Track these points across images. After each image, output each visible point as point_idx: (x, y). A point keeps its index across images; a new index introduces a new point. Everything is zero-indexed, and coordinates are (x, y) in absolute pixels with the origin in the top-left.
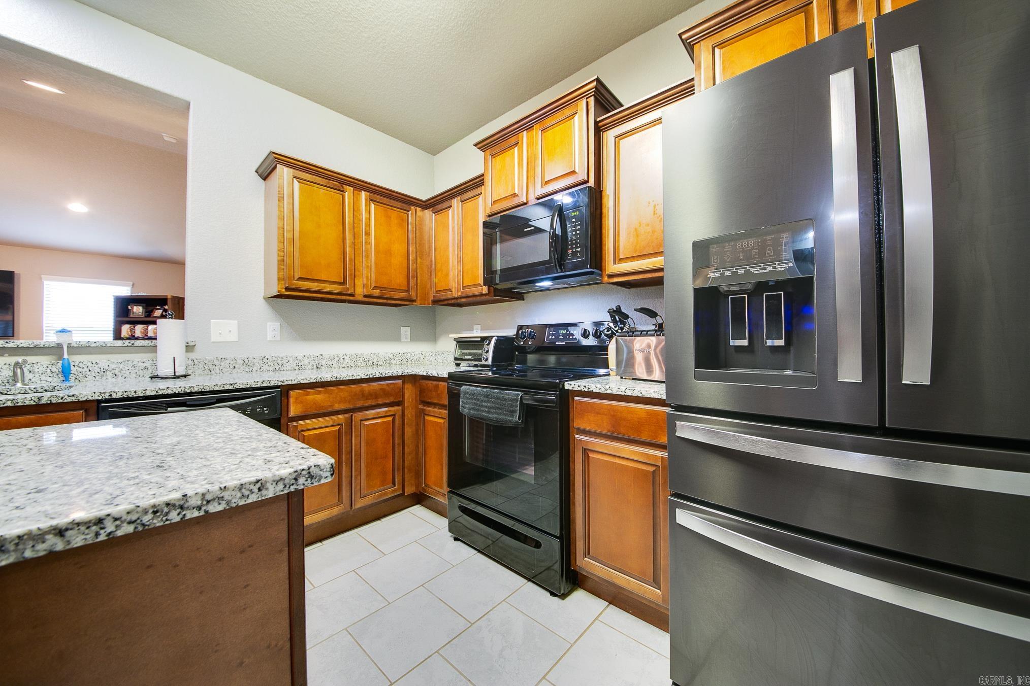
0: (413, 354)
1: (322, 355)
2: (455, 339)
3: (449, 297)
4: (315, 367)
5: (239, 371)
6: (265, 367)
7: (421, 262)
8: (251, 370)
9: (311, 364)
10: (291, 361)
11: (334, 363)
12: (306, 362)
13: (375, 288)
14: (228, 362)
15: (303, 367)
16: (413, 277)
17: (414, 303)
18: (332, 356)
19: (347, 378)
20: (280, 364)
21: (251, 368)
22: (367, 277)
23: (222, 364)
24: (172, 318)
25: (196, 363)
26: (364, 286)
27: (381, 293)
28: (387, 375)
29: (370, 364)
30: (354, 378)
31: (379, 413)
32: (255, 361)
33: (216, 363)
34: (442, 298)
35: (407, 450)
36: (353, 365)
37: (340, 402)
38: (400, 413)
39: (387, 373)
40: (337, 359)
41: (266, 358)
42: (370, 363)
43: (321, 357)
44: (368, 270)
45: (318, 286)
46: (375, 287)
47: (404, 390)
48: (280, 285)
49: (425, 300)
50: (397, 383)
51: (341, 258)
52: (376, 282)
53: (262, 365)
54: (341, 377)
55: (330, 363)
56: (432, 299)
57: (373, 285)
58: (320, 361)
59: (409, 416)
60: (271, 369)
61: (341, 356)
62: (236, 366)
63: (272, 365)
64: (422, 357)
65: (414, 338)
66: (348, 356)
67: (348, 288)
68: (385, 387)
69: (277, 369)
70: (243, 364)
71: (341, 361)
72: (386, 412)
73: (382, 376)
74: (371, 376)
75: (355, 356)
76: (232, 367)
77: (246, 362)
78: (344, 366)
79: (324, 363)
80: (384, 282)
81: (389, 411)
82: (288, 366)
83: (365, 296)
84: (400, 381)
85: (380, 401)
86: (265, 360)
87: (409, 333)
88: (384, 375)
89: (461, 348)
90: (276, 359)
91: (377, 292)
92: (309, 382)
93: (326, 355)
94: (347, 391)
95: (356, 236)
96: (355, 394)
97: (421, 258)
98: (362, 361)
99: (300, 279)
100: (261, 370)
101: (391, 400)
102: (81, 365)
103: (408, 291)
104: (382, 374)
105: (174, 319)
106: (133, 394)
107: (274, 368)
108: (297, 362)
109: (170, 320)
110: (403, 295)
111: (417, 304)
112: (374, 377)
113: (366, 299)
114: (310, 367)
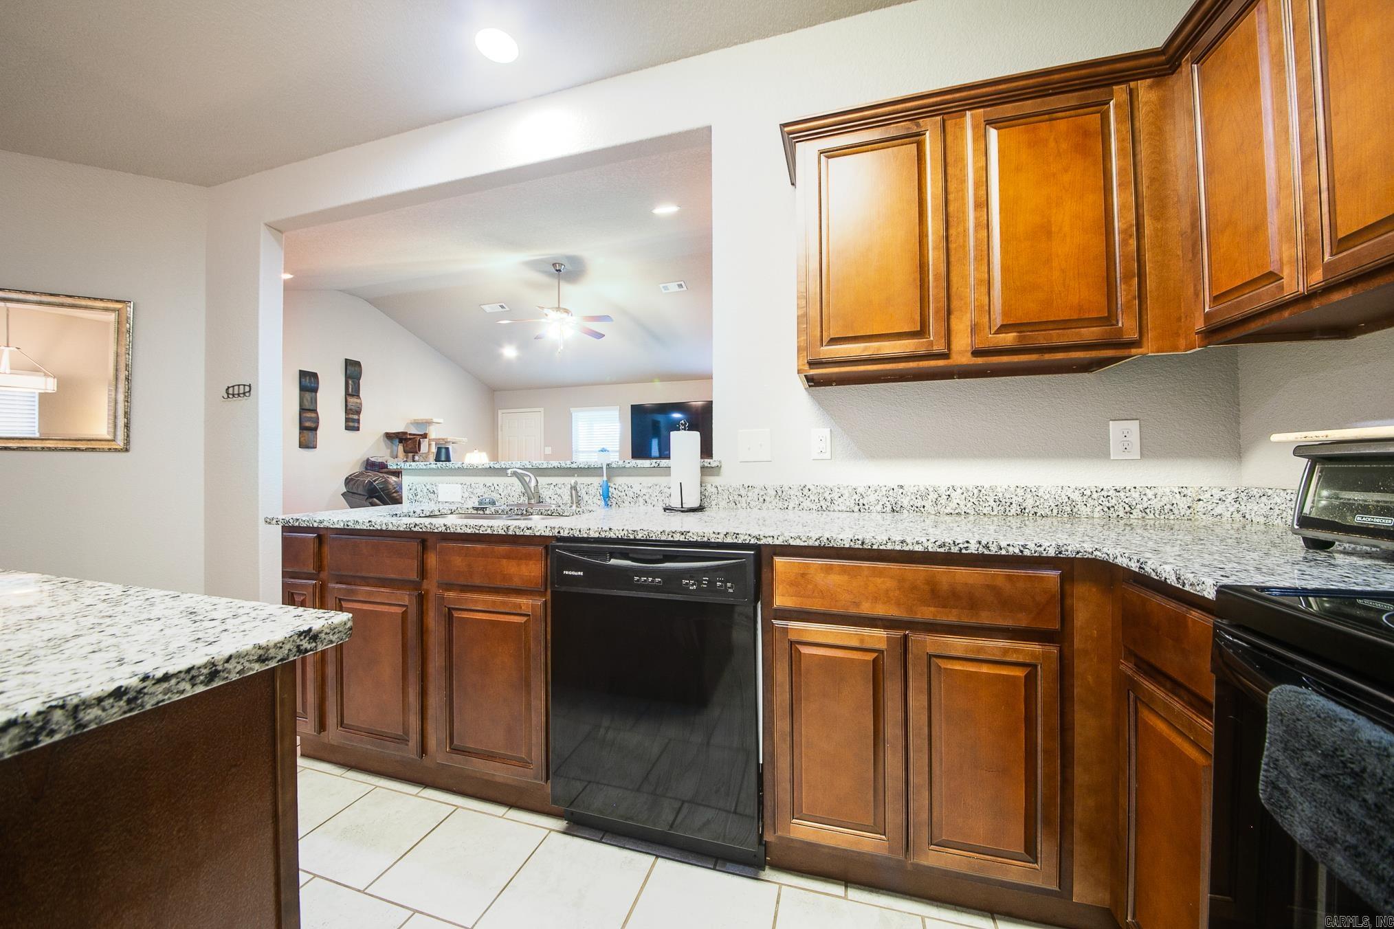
0: (1150, 494)
1: (902, 487)
2: (1299, 451)
3: (1266, 302)
4: (889, 509)
5: (770, 507)
6: (807, 504)
7: (1156, 230)
8: (786, 506)
9: (881, 503)
10: (846, 495)
11: (928, 504)
12: (872, 498)
13: (1003, 328)
14: (756, 491)
15: (866, 507)
16: (1127, 278)
17: (1134, 351)
18: (922, 489)
19: (889, 547)
20: (829, 499)
21: (786, 504)
22: (979, 308)
23: (750, 494)
24: (685, 429)
25: (720, 491)
26: (975, 329)
27: (1020, 339)
28: (1003, 552)
29: (1013, 512)
30: (906, 548)
31: (980, 649)
32: (792, 492)
33: (743, 492)
34: (1236, 314)
35: (1080, 777)
36: (972, 512)
37: (876, 599)
38: (1055, 665)
39: (1003, 544)
40: (933, 496)
41: (807, 488)
42: (1014, 509)
43: (901, 491)
44: (984, 289)
45: (865, 349)
46: (1002, 326)
47: (1068, 602)
48: (801, 359)
49: (1177, 334)
50: (1041, 579)
51: (915, 280)
52: (1005, 313)
53: (801, 499)
54: (874, 541)
55: (919, 503)
56: (1200, 325)
57: (998, 321)
58: (899, 498)
59: (1090, 678)
60: (815, 508)
61: (942, 491)
62: (767, 499)
63: (817, 501)
64: (1183, 503)
65: (1150, 450)
66: (959, 491)
67: (932, 341)
68: (1000, 582)
69: (824, 508)
70: (775, 496)
71: (943, 500)
72: (1006, 651)
73: (986, 552)
74: (955, 550)
75: (976, 491)
76: (761, 500)
77: (780, 493)
78: (949, 510)
79: (906, 502)
80: (1029, 309)
81: (1016, 651)
82: (841, 504)
83: (976, 353)
84: (1054, 574)
85: (985, 618)
86: (806, 492)
87: (1135, 437)
88: (993, 550)
89: (1329, 481)
90: (823, 491)
91: (1009, 338)
92: (806, 544)
93: (909, 489)
94: (892, 577)
95: (952, 221)
96: (914, 588)
97: (1156, 218)
98: (992, 503)
99: (834, 341)
100: (801, 507)
101: (1023, 621)
102: (620, 488)
103: (1109, 319)
104: (987, 547)
105: (688, 430)
106: (578, 533)
107: (819, 505)
108: (857, 497)
109: (683, 431)
110: (1090, 333)
111: (1148, 349)
112: (964, 551)
113: (980, 360)
114: (879, 508)
